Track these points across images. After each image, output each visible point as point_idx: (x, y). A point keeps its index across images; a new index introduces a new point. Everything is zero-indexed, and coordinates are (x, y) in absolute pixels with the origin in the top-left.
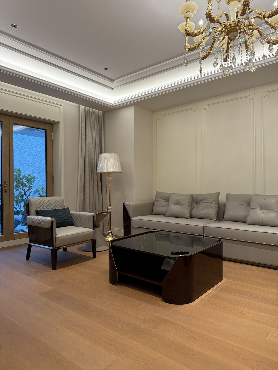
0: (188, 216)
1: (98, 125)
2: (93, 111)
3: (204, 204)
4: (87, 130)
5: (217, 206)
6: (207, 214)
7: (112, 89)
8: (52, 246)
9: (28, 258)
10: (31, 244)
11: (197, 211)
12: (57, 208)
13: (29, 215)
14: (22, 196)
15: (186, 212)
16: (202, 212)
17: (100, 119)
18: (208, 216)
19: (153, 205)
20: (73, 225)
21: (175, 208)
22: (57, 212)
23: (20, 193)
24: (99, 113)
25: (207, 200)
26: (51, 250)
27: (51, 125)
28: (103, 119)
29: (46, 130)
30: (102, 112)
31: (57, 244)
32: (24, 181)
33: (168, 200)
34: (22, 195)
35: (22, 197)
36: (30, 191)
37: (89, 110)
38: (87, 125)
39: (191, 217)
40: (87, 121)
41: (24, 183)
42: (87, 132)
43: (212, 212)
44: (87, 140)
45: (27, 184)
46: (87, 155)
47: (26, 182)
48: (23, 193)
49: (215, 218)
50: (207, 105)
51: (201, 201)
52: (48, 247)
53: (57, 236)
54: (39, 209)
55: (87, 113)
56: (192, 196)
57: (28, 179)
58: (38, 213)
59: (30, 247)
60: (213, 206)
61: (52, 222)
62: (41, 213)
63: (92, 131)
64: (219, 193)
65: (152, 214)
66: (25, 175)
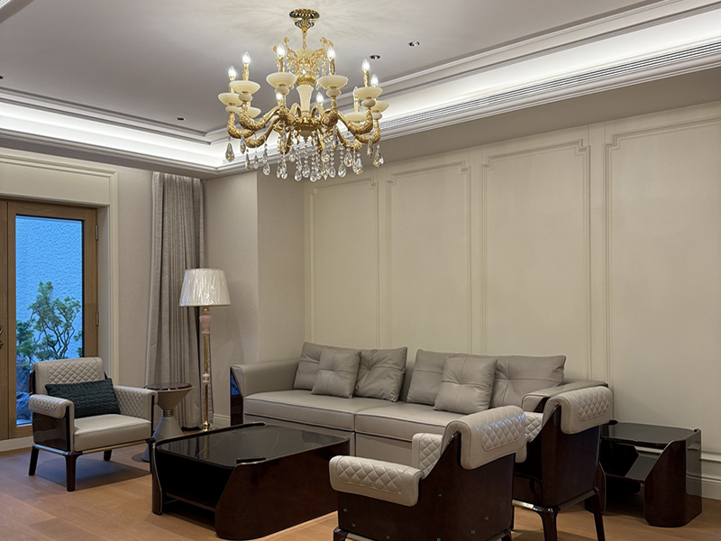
0: (348, 392)
1: (191, 205)
2: (180, 179)
3: (378, 371)
4: (166, 218)
5: (401, 373)
6: (382, 390)
7: (209, 143)
8: (68, 450)
9: (32, 472)
10: (38, 446)
11: (367, 385)
12: (90, 380)
13: (34, 393)
14: (52, 344)
15: (346, 385)
16: (372, 386)
17: (195, 194)
18: (383, 394)
19: (294, 369)
20: (117, 411)
21: (327, 378)
22: (87, 388)
23: (48, 338)
24: (195, 182)
25: (385, 363)
26: (67, 457)
27: (94, 211)
28: (201, 193)
29: (83, 221)
30: (201, 180)
31: (76, 446)
32: (57, 312)
33: (318, 358)
34: (52, 342)
35: (53, 347)
36: (68, 334)
37: (171, 178)
38: (166, 209)
39: (355, 395)
40: (166, 201)
41: (57, 318)
42: (166, 223)
43: (390, 385)
44: (166, 239)
45: (63, 319)
46: (166, 268)
47: (61, 313)
48: (54, 339)
49: (394, 397)
50: (395, 175)
51: (375, 364)
52: (62, 452)
53: (77, 433)
54: (53, 383)
55: (165, 185)
56: (360, 354)
57: (64, 309)
58: (51, 390)
59: (35, 452)
60: (392, 373)
61: (68, 408)
62: (55, 389)
63: (178, 219)
64: (406, 350)
65: (292, 386)
66: (58, 300)
